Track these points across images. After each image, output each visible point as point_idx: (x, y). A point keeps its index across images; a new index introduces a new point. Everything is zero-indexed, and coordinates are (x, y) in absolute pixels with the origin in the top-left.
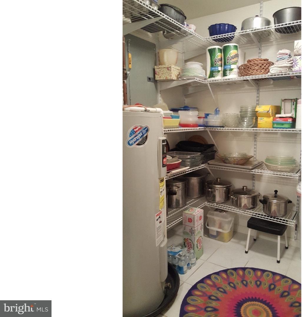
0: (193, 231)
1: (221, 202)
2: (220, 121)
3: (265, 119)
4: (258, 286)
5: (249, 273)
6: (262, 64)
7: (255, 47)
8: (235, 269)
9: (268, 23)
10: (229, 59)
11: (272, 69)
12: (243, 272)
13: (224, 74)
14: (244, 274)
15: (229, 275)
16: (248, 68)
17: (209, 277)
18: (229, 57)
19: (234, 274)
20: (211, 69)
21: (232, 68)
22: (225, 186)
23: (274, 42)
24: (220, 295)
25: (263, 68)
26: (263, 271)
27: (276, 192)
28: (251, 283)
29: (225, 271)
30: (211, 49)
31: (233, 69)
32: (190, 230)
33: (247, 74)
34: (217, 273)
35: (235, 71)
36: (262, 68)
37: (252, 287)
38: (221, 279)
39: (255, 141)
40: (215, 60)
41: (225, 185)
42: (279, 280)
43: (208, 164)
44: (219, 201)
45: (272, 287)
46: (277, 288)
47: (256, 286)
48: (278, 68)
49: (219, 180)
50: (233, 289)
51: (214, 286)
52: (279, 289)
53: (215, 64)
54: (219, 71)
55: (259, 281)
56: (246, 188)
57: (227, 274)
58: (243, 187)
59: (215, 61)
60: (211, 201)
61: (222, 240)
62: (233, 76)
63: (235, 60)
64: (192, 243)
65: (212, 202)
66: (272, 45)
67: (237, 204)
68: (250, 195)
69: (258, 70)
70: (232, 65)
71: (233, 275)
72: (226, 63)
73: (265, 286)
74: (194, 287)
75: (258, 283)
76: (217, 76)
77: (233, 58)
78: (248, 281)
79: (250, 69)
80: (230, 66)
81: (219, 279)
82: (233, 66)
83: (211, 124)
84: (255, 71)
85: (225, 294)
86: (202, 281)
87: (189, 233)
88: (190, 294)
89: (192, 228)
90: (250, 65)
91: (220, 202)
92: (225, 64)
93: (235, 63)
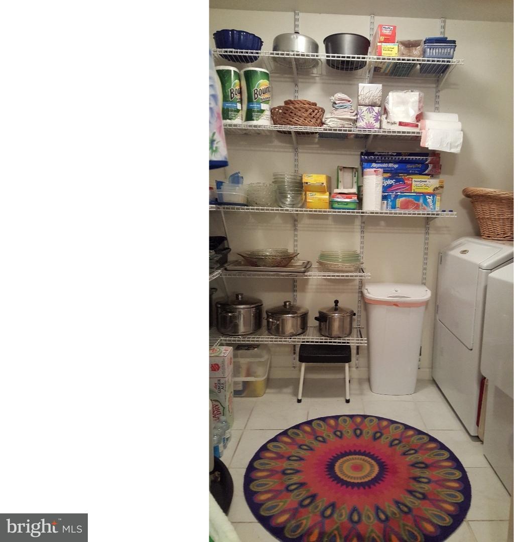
0: (222, 385)
1: (249, 333)
2: (243, 195)
3: (319, 196)
4: (341, 437)
5: (319, 425)
6: (312, 110)
7: (288, 80)
8: (297, 427)
9: (315, 48)
10: (258, 93)
11: (330, 119)
12: (309, 427)
13: (249, 117)
14: (313, 429)
15: (292, 436)
16: (292, 113)
17: (264, 448)
18: (257, 89)
19: (299, 433)
20: (223, 105)
21: (262, 108)
22: (252, 306)
23: (317, 78)
24: (296, 465)
25: (314, 117)
26: (336, 418)
27: (336, 302)
28: (329, 436)
29: (285, 433)
30: (223, 70)
31: (264, 110)
32: (216, 384)
33: (290, 122)
34: (274, 440)
35: (267, 115)
36: (312, 116)
37: (334, 440)
38: (285, 445)
39: (295, 230)
40: (231, 90)
41: (252, 304)
42: (362, 422)
43: (226, 269)
44: (244, 332)
45: (358, 432)
46: (364, 432)
47: (338, 439)
48: (338, 120)
49: (240, 297)
50: (310, 451)
51: (280, 457)
52: (368, 433)
53: (232, 98)
54: (238, 111)
55: (338, 431)
56: (290, 304)
57: (288, 436)
58: (285, 303)
59: (231, 93)
60: (231, 334)
61: (254, 394)
62: (264, 122)
63: (267, 96)
64: (220, 405)
65: (233, 334)
66: (315, 83)
67: (278, 331)
68: (295, 313)
69: (306, 119)
70: (262, 104)
71: (298, 435)
72: (252, 99)
73: (349, 434)
74: (251, 468)
75: (338, 433)
76: (236, 118)
77: (264, 92)
78: (324, 435)
79: (295, 114)
80: (260, 104)
81: (281, 446)
82: (264, 106)
83: (226, 200)
84: (302, 119)
85: (303, 462)
86: (257, 457)
87: (214, 389)
88: (248, 479)
89: (219, 380)
90: (295, 108)
91: (247, 333)
92: (250, 100)
93: (266, 101)
